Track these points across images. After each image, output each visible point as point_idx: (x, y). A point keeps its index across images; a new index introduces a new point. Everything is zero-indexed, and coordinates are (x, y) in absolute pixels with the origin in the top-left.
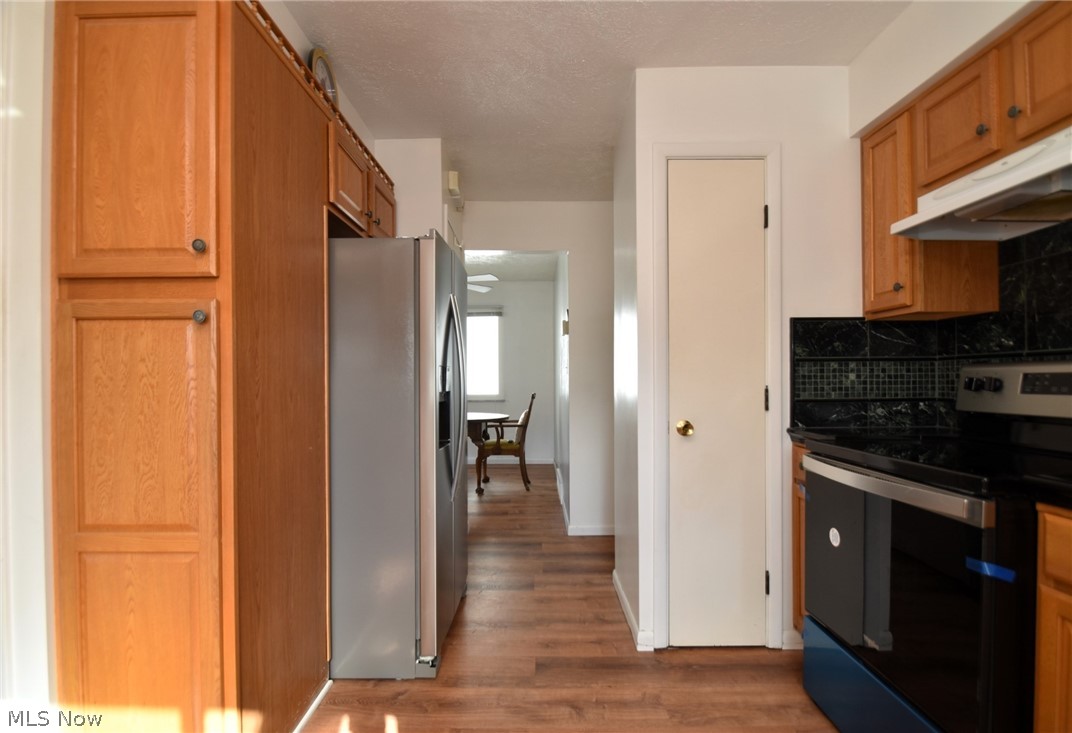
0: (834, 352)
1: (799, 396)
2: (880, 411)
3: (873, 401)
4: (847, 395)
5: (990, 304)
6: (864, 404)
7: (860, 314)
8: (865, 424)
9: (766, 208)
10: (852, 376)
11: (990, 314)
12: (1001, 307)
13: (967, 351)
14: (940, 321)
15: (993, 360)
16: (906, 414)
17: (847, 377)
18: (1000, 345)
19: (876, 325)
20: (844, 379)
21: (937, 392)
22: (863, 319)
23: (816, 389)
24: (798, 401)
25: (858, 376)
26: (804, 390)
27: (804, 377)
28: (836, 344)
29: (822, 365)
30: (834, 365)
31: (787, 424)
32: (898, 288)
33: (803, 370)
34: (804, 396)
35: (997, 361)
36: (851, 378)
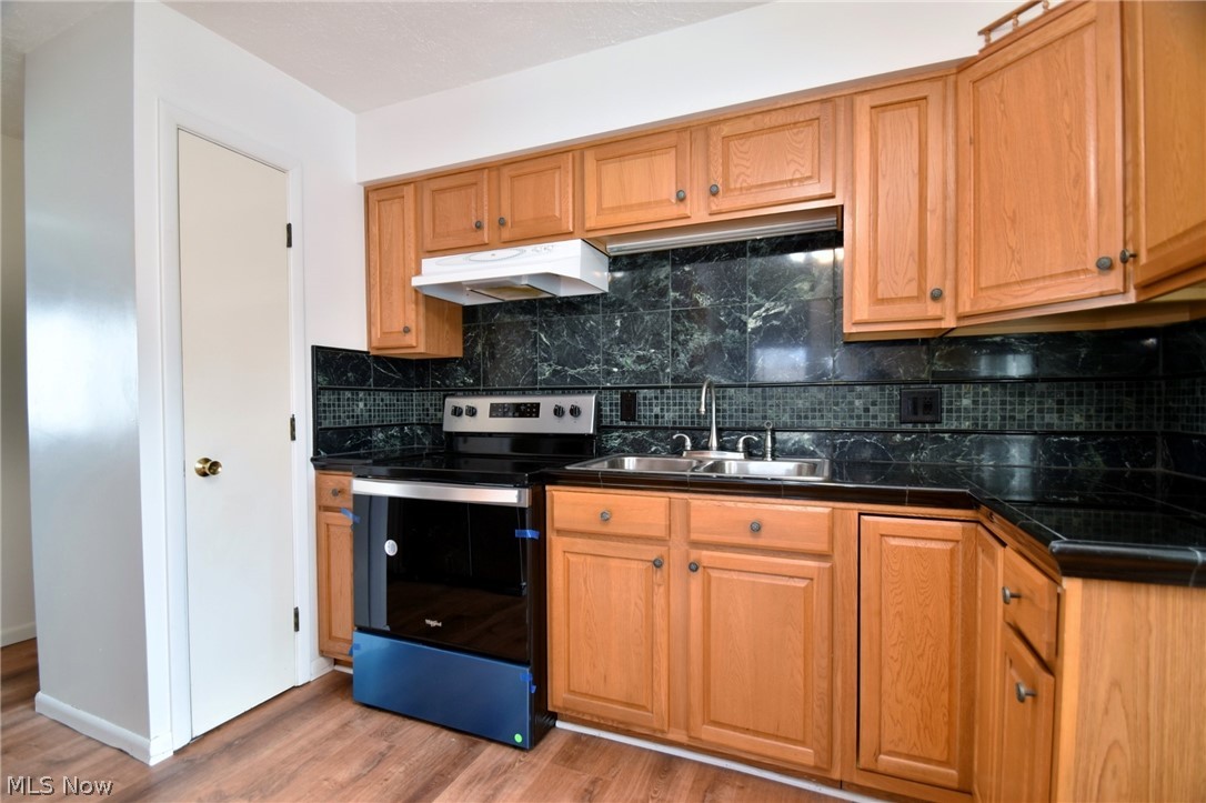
0: (348, 382)
1: (320, 424)
2: (380, 435)
3: (377, 426)
4: (358, 422)
5: (459, 353)
6: (369, 430)
7: (364, 348)
8: (370, 448)
9: (289, 227)
10: (361, 405)
11: (457, 358)
12: (464, 354)
13: (439, 386)
14: (417, 360)
15: (459, 393)
16: (397, 437)
17: (358, 406)
18: (464, 382)
19: (377, 358)
20: (355, 407)
21: (415, 417)
22: (368, 353)
23: (334, 417)
24: (321, 429)
25: (366, 405)
26: (325, 418)
27: (325, 405)
28: (349, 374)
29: (339, 394)
30: (348, 394)
31: (311, 455)
32: (407, 330)
33: (324, 399)
34: (326, 424)
35: (461, 393)
36: (361, 407)
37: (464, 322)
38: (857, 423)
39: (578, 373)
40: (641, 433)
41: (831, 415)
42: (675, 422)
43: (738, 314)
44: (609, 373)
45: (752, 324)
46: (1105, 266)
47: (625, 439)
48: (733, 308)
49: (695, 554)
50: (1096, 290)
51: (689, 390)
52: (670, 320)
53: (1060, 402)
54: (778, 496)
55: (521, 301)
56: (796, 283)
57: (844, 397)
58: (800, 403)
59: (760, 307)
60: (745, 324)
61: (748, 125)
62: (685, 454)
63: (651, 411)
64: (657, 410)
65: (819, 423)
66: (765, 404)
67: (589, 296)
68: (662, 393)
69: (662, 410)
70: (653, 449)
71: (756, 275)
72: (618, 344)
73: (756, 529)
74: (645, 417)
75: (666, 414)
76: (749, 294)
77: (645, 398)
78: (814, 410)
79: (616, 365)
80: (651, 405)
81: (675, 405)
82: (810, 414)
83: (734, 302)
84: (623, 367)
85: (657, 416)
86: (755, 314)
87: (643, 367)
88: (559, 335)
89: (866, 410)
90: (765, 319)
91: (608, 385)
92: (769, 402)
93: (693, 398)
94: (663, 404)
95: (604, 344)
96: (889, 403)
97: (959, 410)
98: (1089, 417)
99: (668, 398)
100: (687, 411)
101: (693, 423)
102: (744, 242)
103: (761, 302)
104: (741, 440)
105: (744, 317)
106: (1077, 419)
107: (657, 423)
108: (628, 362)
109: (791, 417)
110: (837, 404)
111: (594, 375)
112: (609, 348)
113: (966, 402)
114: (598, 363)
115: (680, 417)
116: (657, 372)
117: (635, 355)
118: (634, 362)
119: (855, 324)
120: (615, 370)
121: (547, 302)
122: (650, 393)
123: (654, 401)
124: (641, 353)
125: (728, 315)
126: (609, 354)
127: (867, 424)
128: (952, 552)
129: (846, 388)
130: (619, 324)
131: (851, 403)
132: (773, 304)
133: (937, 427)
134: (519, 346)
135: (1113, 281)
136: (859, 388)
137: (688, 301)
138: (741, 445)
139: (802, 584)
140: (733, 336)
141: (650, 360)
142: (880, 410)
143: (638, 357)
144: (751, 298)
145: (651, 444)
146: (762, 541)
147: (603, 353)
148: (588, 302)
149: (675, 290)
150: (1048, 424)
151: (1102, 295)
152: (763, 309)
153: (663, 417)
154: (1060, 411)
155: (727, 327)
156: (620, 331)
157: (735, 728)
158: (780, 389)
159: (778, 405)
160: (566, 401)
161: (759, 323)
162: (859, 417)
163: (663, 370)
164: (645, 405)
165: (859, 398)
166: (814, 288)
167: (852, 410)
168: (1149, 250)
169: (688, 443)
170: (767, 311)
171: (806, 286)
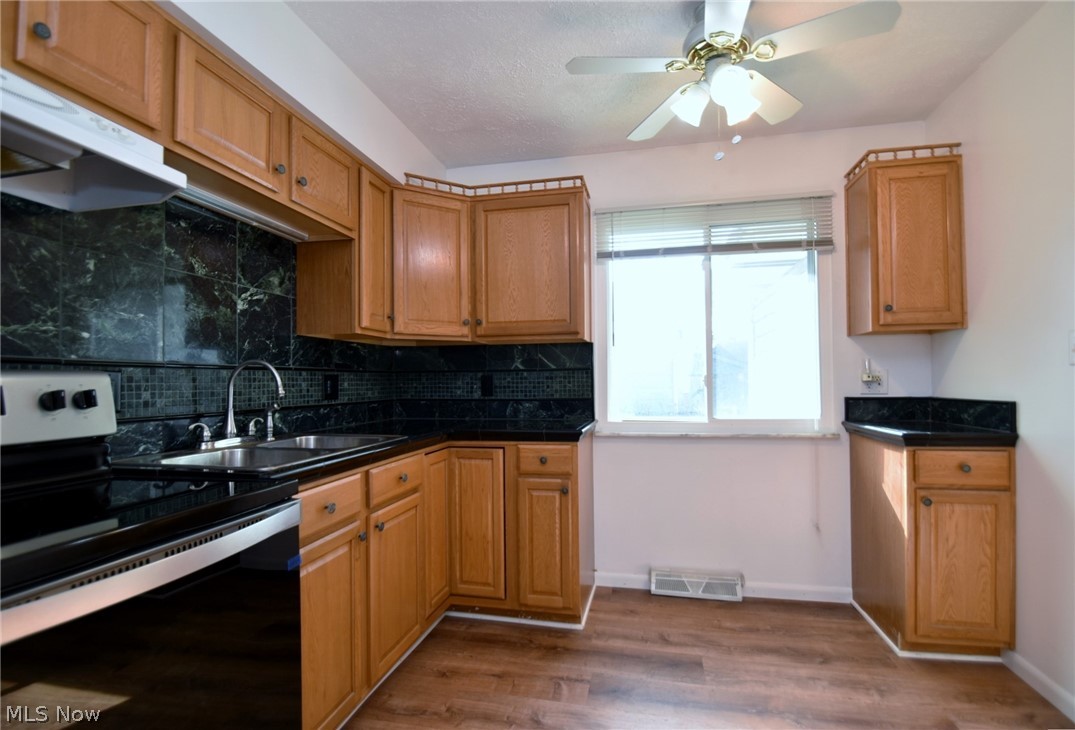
38: (304, 402)
41: (290, 396)
43: (230, 293)
44: (75, 338)
45: (241, 306)
46: (465, 323)
48: (225, 284)
49: (375, 516)
52: (162, 279)
56: (270, 276)
57: (296, 380)
58: (273, 385)
59: (247, 290)
60: (235, 304)
62: (204, 447)
63: (139, 396)
64: (146, 395)
65: (284, 403)
66: (250, 386)
68: (153, 373)
69: (153, 395)
70: (141, 449)
71: (243, 258)
72: (90, 296)
73: (401, 479)
74: (131, 406)
75: (158, 401)
76: (238, 274)
77: (131, 379)
79: (87, 328)
80: (138, 388)
81: (169, 388)
83: (226, 279)
84: (97, 332)
85: (146, 404)
86: (243, 296)
87: (128, 336)
89: (308, 391)
90: (251, 303)
91: (73, 357)
92: (253, 384)
94: (154, 388)
95: (66, 293)
96: (318, 385)
99: (161, 380)
100: (182, 395)
102: (234, 220)
103: (248, 286)
104: (252, 424)
105: (235, 297)
107: (147, 412)
108: (106, 325)
109: (268, 399)
110: (292, 386)
111: (46, 340)
112: (75, 300)
114: (53, 319)
115: (174, 403)
116: (145, 344)
117: (116, 318)
118: (116, 327)
120: (85, 335)
122: (139, 373)
123: (143, 384)
124: (125, 315)
125: (221, 291)
126: (74, 310)
127: (308, 402)
129: (297, 373)
130: (91, 265)
131: (300, 385)
132: (255, 290)
133: (336, 402)
136: (304, 373)
137: (183, 263)
139: (413, 512)
140: (225, 314)
141: (138, 327)
142: (315, 390)
143: (122, 321)
144: (240, 279)
145: (138, 443)
146: (402, 489)
147: (64, 306)
150: (369, 398)
152: (249, 293)
153: (154, 404)
155: (219, 303)
156: (94, 278)
158: (261, 372)
159: (259, 388)
161: (246, 306)
162: (304, 396)
163: (156, 344)
164: (131, 388)
165: (304, 380)
166: (281, 284)
167: (301, 391)
168: (488, 322)
169: (207, 433)
170: (251, 295)
171: (276, 280)
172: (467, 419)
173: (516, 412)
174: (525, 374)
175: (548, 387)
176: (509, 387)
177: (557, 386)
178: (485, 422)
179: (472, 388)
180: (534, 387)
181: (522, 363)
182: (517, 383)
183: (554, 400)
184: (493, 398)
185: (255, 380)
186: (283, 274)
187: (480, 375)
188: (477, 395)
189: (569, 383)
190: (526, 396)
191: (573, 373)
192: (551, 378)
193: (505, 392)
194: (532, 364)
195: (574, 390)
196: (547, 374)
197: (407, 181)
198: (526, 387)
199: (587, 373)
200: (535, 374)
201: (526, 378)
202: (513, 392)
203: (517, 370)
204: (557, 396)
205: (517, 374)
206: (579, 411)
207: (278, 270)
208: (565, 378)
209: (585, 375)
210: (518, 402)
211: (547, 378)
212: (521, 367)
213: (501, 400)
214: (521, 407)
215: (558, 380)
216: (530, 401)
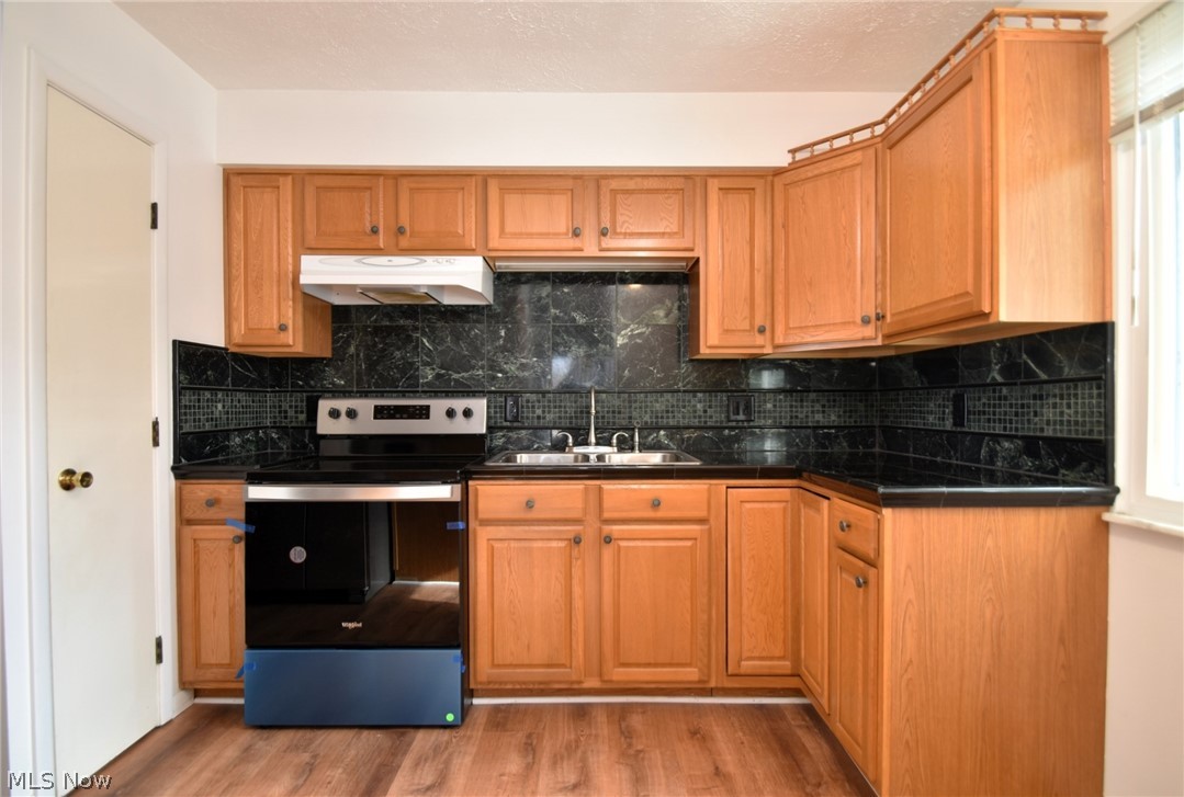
0: (207, 382)
1: (181, 428)
2: (237, 439)
3: (235, 430)
4: (216, 426)
5: (328, 354)
6: (227, 434)
7: (221, 343)
8: (228, 454)
9: (154, 207)
10: (220, 406)
11: (324, 359)
12: (333, 355)
13: (301, 386)
14: (271, 358)
15: (327, 395)
16: (252, 441)
17: (216, 407)
18: (333, 384)
19: (239, 358)
20: (214, 409)
21: (269, 420)
22: (226, 349)
23: (195, 420)
24: (183, 434)
25: (224, 407)
26: (186, 422)
27: (186, 406)
28: (209, 373)
29: (199, 395)
30: (208, 395)
31: (171, 463)
32: (283, 328)
33: (185, 401)
34: (187, 428)
35: (330, 395)
36: (220, 408)
37: (333, 322)
38: (700, 422)
39: (462, 377)
40: (524, 432)
41: (680, 415)
42: (555, 423)
43: (609, 332)
44: (494, 378)
45: (621, 341)
46: (866, 321)
47: (510, 437)
48: (605, 326)
49: (607, 529)
50: (859, 336)
51: (567, 395)
52: (550, 333)
53: (824, 406)
54: (671, 478)
55: (401, 306)
56: (654, 310)
57: (689, 401)
58: (658, 406)
59: (627, 326)
60: (615, 341)
61: (631, 185)
62: (567, 449)
63: (534, 412)
64: (539, 412)
65: (672, 422)
66: (630, 407)
67: (474, 306)
68: (544, 397)
69: (544, 412)
70: (535, 446)
71: (623, 300)
72: (502, 352)
73: (656, 504)
74: (528, 418)
75: (547, 416)
76: (618, 316)
77: (528, 401)
78: (668, 412)
79: (500, 371)
80: (533, 407)
81: (555, 407)
82: (665, 415)
83: (606, 322)
84: (507, 373)
85: (539, 417)
86: (623, 333)
87: (526, 374)
88: (443, 340)
89: (705, 411)
90: (632, 337)
91: (493, 388)
92: (634, 405)
93: (571, 402)
94: (544, 407)
95: (489, 352)
96: (721, 407)
97: (765, 412)
98: (839, 416)
99: (549, 401)
100: (566, 412)
101: (571, 423)
102: (614, 273)
103: (627, 323)
104: (615, 436)
105: (614, 335)
106: (833, 418)
107: (539, 423)
108: (512, 368)
109: (651, 418)
110: (684, 407)
111: (479, 380)
112: (494, 355)
113: (769, 406)
114: (482, 368)
115: (560, 418)
116: (539, 379)
117: (519, 363)
118: (518, 369)
119: (710, 347)
120: (500, 375)
121: (431, 309)
122: (533, 397)
123: (536, 404)
124: (524, 361)
125: (601, 332)
126: (493, 361)
127: (706, 422)
128: (785, 509)
129: (691, 394)
130: (503, 334)
131: (695, 406)
132: (636, 325)
133: (752, 424)
134: (399, 349)
135: (869, 331)
136: (700, 395)
137: (566, 318)
138: (615, 441)
139: (689, 543)
140: (605, 350)
141: (533, 367)
142: (715, 412)
143: (522, 364)
144: (619, 320)
145: (534, 442)
146: (660, 514)
147: (488, 359)
148: (472, 312)
149: (555, 308)
150: (818, 422)
151: (863, 339)
152: (629, 330)
153: (544, 418)
154: (824, 412)
155: (599, 342)
156: (504, 340)
157: (638, 665)
158: (642, 395)
159: (641, 408)
160: (459, 404)
161: (626, 341)
162: (700, 417)
163: (545, 377)
164: (528, 407)
165: (700, 402)
166: (667, 315)
167: (695, 412)
168: (893, 315)
169: (570, 440)
170: (632, 330)
171: (661, 313)
172: (939, 459)
173: (993, 455)
174: (1005, 391)
175: (1036, 414)
176: (984, 413)
177: (1049, 413)
178: (957, 465)
179: (944, 413)
180: (1016, 414)
181: (1001, 372)
182: (994, 406)
183: (1045, 439)
184: (966, 430)
185: (636, 401)
186: (670, 305)
187: (952, 391)
188: (948, 425)
189: (1069, 406)
190: (1005, 429)
191: (1076, 387)
192: (1041, 398)
193: (979, 421)
194: (1015, 373)
195: (1076, 423)
196: (1033, 390)
197: (794, 158)
198: (1005, 413)
199: (1099, 388)
200: (1017, 391)
201: (1006, 398)
202: (989, 420)
203: (995, 384)
204: (1049, 432)
205: (994, 391)
206: (1084, 464)
207: (663, 303)
208: (1062, 398)
209: (1095, 392)
210: (995, 437)
211: (1035, 397)
212: (999, 379)
213: (977, 434)
214: (998, 448)
215: (1051, 401)
216: (1010, 438)
